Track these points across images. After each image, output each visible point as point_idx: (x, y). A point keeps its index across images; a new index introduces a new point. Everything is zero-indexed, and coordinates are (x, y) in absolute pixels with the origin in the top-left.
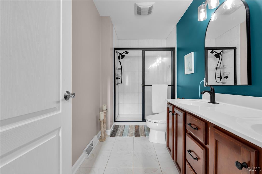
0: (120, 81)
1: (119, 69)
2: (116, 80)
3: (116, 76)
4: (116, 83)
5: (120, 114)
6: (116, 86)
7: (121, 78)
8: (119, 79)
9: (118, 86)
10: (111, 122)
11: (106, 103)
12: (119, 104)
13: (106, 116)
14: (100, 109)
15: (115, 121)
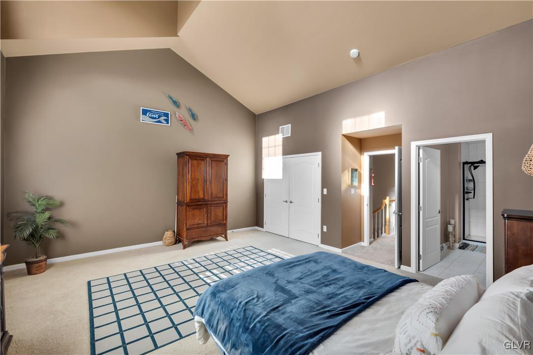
0: (471, 195)
1: (470, 180)
2: (466, 195)
3: (466, 191)
4: (466, 197)
5: (471, 234)
6: (466, 201)
7: (473, 192)
8: (471, 192)
9: (467, 201)
10: (460, 239)
11: (454, 218)
12: (469, 222)
13: (454, 228)
14: (447, 223)
15: (464, 239)
